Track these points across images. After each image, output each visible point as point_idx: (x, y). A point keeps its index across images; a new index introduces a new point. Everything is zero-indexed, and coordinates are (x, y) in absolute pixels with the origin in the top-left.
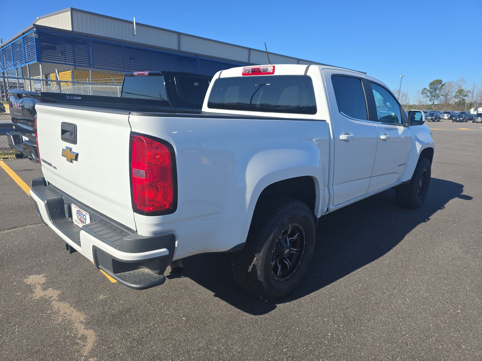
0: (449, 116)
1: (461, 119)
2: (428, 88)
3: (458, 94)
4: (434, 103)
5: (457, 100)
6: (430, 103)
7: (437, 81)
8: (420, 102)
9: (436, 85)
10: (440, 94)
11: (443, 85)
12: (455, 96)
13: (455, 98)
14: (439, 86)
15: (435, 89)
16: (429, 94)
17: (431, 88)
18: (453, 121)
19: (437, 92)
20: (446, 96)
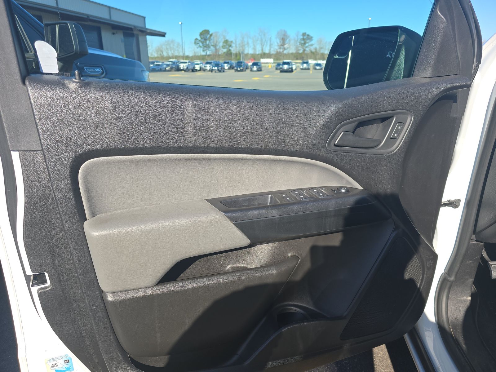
0: (229, 66)
1: (241, 68)
2: (199, 38)
3: (225, 44)
4: (206, 53)
5: (225, 50)
6: (204, 53)
7: (205, 31)
8: (195, 53)
9: (205, 35)
10: (210, 45)
11: (211, 35)
12: (222, 47)
13: (224, 48)
14: (208, 36)
15: (206, 40)
16: (201, 44)
17: (202, 39)
18: (235, 71)
19: (208, 42)
20: (215, 46)
